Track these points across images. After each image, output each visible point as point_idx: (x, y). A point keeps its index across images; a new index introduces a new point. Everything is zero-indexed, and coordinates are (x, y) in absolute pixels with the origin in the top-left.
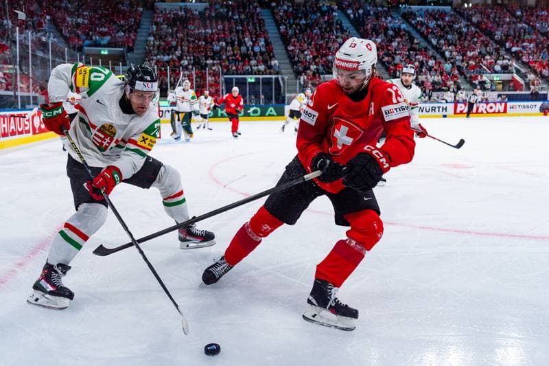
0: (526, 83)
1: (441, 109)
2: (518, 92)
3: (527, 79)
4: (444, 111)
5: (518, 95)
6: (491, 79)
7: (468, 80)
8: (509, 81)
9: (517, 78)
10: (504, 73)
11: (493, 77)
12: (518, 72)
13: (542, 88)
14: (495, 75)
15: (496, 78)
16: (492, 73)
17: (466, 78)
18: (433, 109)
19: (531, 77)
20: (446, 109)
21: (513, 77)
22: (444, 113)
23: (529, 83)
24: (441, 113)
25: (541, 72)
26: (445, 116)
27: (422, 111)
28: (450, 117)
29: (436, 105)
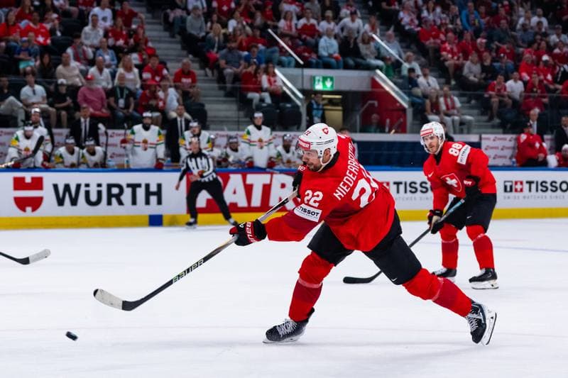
0: (412, 104)
1: (141, 193)
2: (392, 137)
3: (418, 91)
4: (153, 199)
5: (391, 145)
6: (307, 86)
7: (229, 85)
8: (362, 97)
9: (389, 86)
10: (347, 67)
11: (313, 79)
12: (393, 68)
13: (462, 123)
14: (318, 73)
15: (323, 82)
16: (308, 65)
17: (221, 79)
18: (114, 194)
19: (429, 83)
20: (159, 193)
21: (375, 84)
22: (154, 209)
23: (423, 105)
24: (143, 210)
25: (459, 68)
26: (156, 221)
27: (74, 202)
28: (174, 222)
29: (123, 178)
